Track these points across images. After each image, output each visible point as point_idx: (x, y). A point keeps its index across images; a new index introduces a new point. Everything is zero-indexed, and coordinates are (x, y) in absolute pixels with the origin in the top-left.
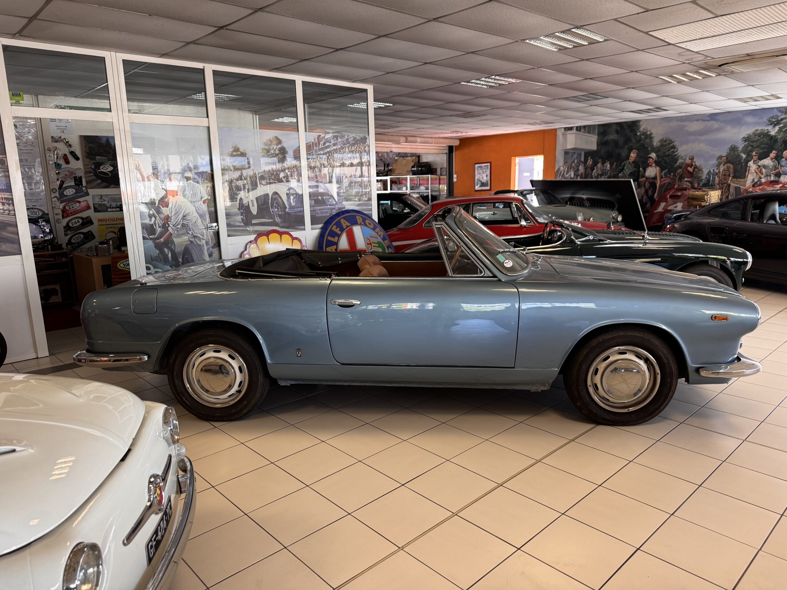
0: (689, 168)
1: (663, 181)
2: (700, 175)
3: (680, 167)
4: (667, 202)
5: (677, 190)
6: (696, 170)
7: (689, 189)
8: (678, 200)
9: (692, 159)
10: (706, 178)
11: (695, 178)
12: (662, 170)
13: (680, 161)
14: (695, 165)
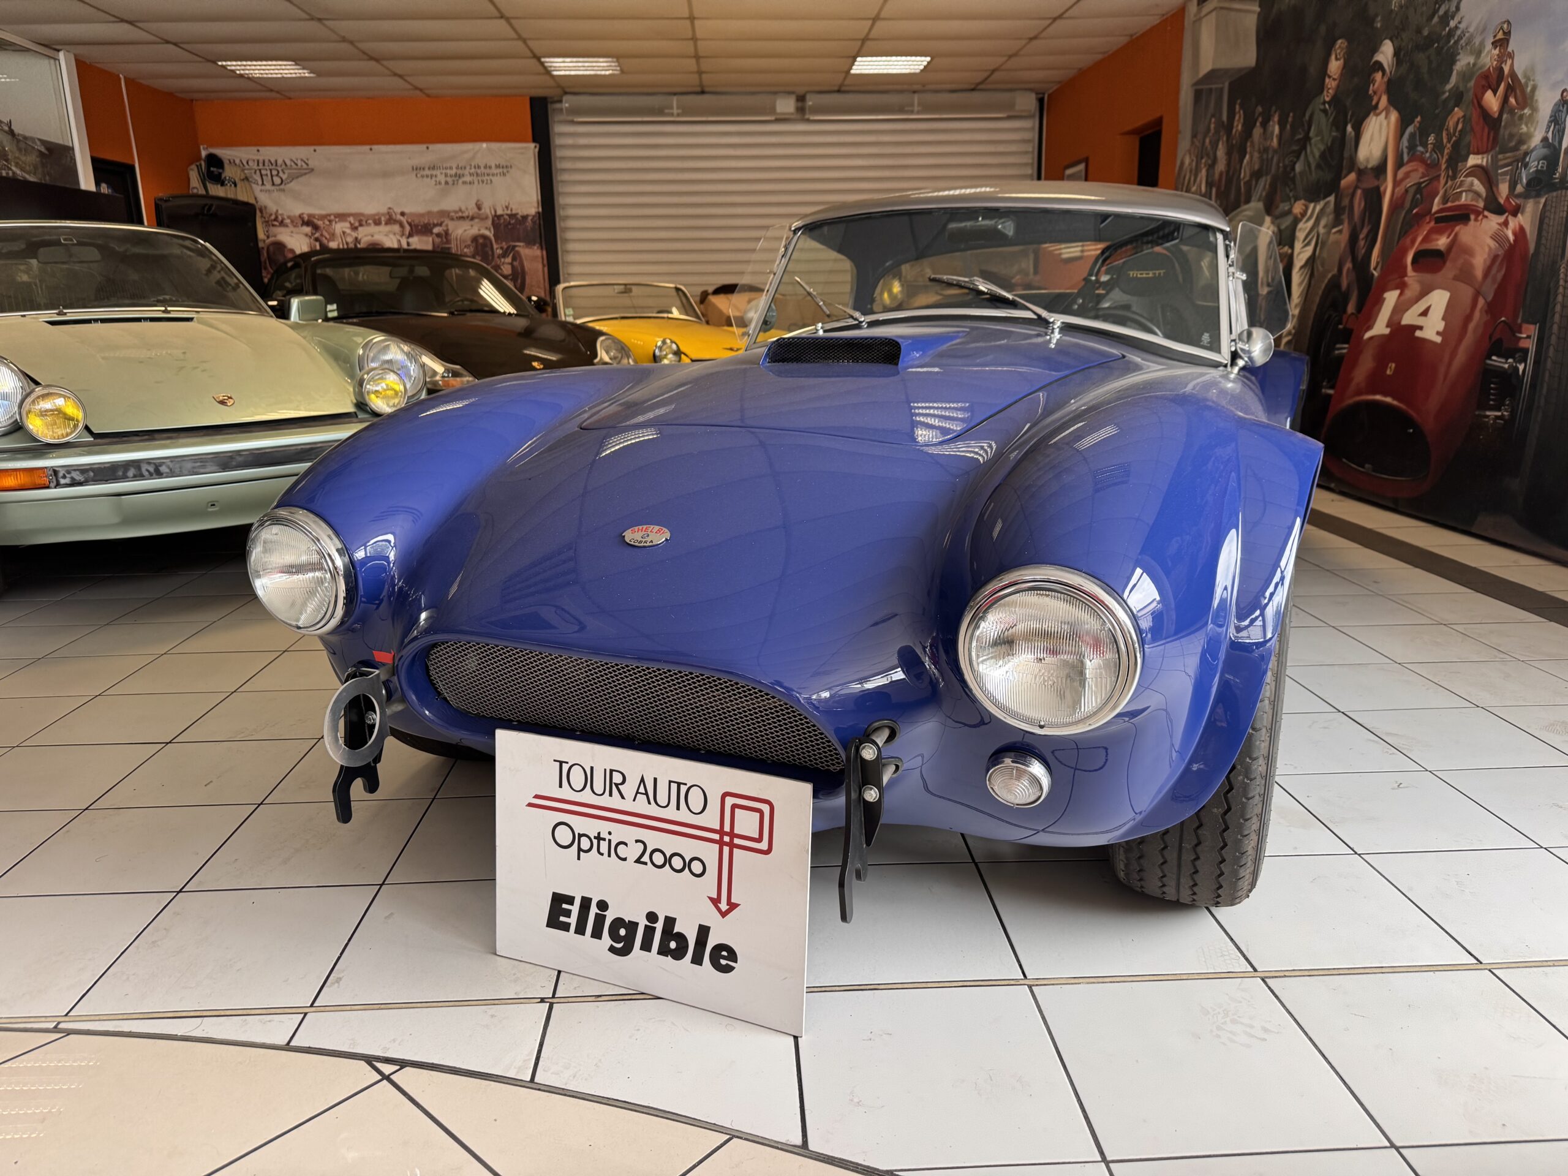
0: (1489, 94)
1: (1402, 180)
2: (1524, 129)
3: (1458, 97)
4: (1402, 286)
5: (1438, 220)
6: (1512, 100)
7: (1478, 213)
8: (1438, 277)
9: (1502, 43)
10: (1545, 139)
11: (1503, 151)
12: (1404, 123)
13: (1464, 61)
14: (1513, 74)
